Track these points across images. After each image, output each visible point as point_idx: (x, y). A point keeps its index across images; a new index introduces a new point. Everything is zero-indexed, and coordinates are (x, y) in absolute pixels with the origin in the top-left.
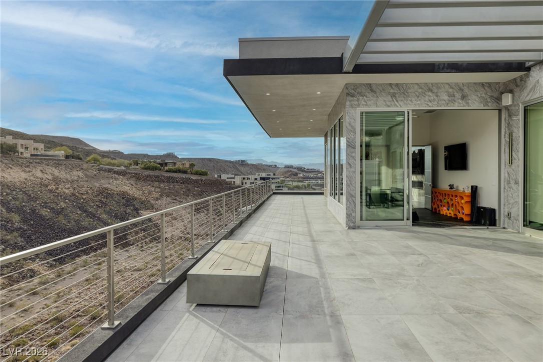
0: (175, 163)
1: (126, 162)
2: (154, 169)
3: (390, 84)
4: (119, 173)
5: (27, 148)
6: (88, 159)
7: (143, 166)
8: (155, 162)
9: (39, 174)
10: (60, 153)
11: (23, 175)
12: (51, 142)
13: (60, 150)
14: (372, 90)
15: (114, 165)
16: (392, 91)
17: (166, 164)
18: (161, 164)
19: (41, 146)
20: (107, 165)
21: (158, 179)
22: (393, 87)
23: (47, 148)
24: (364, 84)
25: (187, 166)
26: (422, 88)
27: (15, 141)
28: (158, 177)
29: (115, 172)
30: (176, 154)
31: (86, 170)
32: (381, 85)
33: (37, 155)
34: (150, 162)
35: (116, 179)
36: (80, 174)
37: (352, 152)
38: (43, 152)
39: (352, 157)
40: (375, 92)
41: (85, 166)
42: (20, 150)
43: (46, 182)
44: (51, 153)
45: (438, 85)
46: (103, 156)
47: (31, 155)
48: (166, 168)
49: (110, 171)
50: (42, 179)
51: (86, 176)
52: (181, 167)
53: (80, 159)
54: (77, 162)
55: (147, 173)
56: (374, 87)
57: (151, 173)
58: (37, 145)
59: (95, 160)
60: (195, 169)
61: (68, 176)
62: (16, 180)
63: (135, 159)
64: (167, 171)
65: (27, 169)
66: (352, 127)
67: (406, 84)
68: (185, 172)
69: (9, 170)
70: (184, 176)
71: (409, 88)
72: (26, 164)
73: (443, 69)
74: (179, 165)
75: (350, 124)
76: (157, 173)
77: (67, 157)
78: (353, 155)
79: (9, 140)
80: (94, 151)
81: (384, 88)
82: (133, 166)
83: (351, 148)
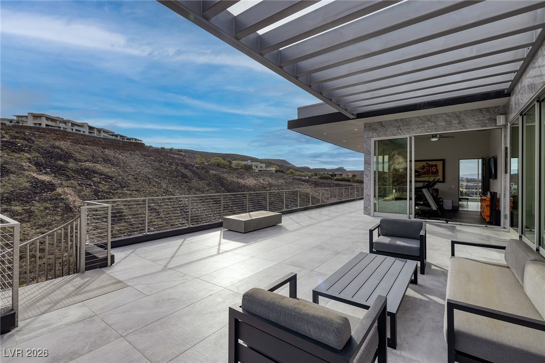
0: (341, 175)
1: (310, 174)
2: (327, 178)
3: (396, 120)
4: (304, 181)
5: (257, 167)
6: (288, 172)
7: (319, 177)
8: (328, 174)
9: (262, 181)
10: (273, 169)
11: (255, 182)
12: (269, 163)
13: (273, 167)
14: (382, 126)
15: (302, 176)
16: (397, 124)
17: (335, 175)
18: (332, 175)
19: (264, 165)
20: (298, 176)
21: (329, 185)
22: (398, 121)
23: (267, 166)
24: (376, 122)
25: (350, 176)
26: (422, 120)
27: (251, 163)
28: (329, 184)
29: (302, 181)
30: (345, 168)
31: (286, 179)
32: (389, 121)
33: (262, 171)
34: (325, 174)
35: (303, 185)
36: (283, 181)
37: (368, 167)
38: (264, 169)
39: (368, 170)
40: (385, 127)
41: (286, 176)
42: (254, 168)
43: (265, 186)
44: (268, 169)
45: (436, 116)
46: (297, 170)
47: (259, 171)
48: (335, 178)
49: (299, 179)
50: (263, 184)
51: (286, 182)
52: (346, 177)
53: (283, 172)
54: (281, 174)
55: (322, 181)
56: (384, 124)
57: (325, 181)
58: (262, 165)
59: (292, 173)
60: (356, 178)
61: (276, 183)
62: (251, 185)
63: (316, 172)
64: (336, 180)
65: (257, 179)
66: (368, 150)
67: (409, 118)
68: (348, 181)
69: (249, 179)
70: (348, 183)
71: (411, 121)
72: (256, 176)
73: (424, 106)
74: (344, 176)
75: (366, 149)
76: (329, 181)
77: (276, 171)
78: (369, 169)
79: (249, 163)
80: (293, 167)
81: (390, 123)
82: (314, 177)
83: (367, 165)
